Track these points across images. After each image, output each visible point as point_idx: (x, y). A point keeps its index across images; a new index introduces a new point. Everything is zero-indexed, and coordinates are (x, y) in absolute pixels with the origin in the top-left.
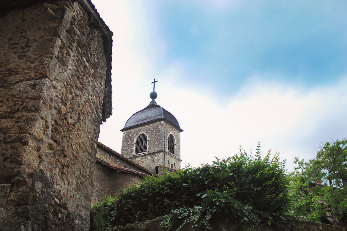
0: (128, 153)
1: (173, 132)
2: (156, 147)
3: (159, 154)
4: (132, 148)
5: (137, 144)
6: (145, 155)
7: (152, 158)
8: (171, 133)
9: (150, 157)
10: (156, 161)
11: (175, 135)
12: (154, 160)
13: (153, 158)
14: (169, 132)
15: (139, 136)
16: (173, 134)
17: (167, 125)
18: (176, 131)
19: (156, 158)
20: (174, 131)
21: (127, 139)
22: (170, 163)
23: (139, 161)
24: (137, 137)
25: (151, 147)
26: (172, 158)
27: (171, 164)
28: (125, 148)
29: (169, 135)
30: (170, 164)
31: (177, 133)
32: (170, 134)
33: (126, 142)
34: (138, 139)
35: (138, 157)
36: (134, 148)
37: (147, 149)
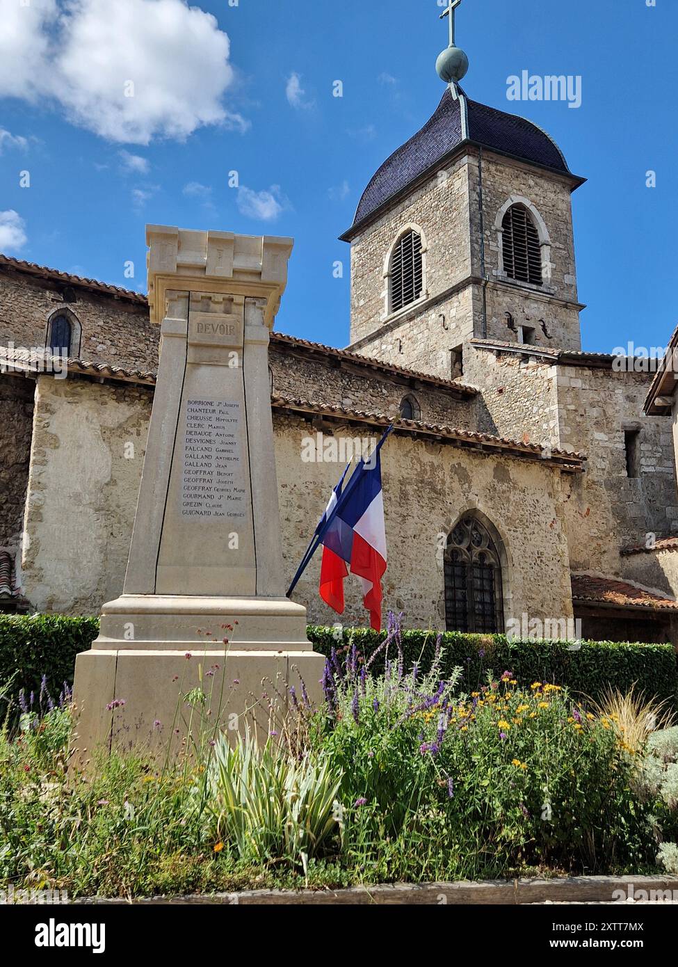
0: (370, 318)
1: (524, 195)
2: (449, 271)
3: (460, 295)
4: (379, 294)
5: (394, 276)
6: (420, 312)
7: (442, 318)
8: (517, 199)
9: (433, 316)
10: (453, 326)
11: (537, 205)
12: (447, 323)
13: (444, 318)
14: (505, 195)
15: (398, 243)
16: (527, 203)
17: (492, 168)
18: (546, 185)
19: (453, 312)
20: (536, 189)
21: (363, 265)
22: (520, 321)
23: (404, 340)
24: (391, 249)
25: (435, 276)
26: (528, 302)
27: (523, 327)
28: (362, 302)
29: (505, 208)
30: (520, 330)
31: (552, 195)
32: (509, 204)
33: (362, 277)
34: (395, 254)
35: (397, 324)
36: (385, 294)
37: (424, 287)
